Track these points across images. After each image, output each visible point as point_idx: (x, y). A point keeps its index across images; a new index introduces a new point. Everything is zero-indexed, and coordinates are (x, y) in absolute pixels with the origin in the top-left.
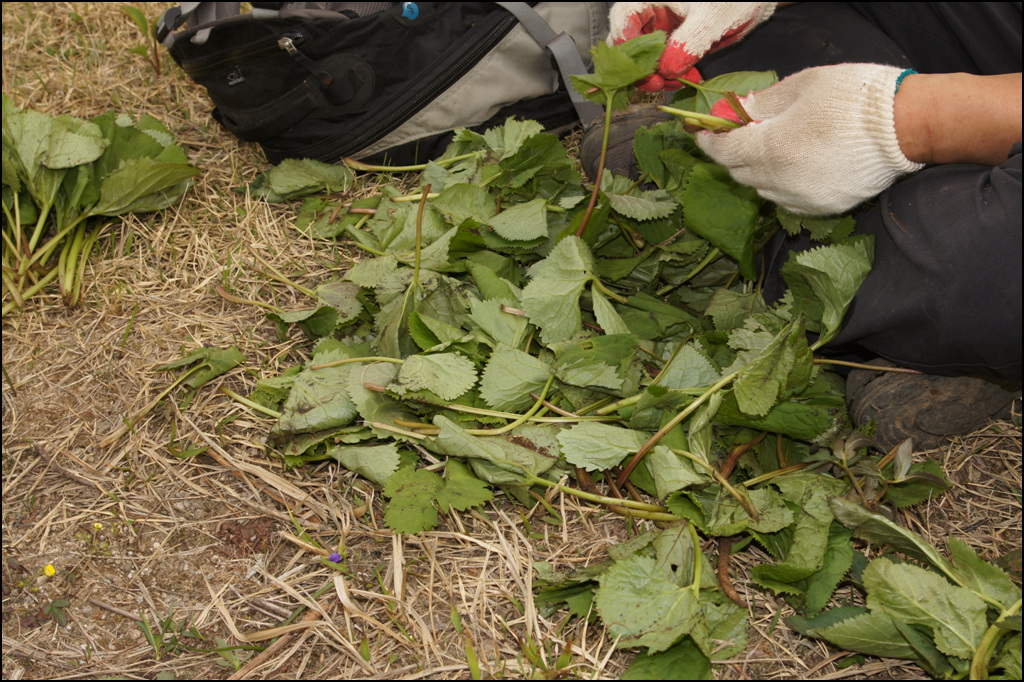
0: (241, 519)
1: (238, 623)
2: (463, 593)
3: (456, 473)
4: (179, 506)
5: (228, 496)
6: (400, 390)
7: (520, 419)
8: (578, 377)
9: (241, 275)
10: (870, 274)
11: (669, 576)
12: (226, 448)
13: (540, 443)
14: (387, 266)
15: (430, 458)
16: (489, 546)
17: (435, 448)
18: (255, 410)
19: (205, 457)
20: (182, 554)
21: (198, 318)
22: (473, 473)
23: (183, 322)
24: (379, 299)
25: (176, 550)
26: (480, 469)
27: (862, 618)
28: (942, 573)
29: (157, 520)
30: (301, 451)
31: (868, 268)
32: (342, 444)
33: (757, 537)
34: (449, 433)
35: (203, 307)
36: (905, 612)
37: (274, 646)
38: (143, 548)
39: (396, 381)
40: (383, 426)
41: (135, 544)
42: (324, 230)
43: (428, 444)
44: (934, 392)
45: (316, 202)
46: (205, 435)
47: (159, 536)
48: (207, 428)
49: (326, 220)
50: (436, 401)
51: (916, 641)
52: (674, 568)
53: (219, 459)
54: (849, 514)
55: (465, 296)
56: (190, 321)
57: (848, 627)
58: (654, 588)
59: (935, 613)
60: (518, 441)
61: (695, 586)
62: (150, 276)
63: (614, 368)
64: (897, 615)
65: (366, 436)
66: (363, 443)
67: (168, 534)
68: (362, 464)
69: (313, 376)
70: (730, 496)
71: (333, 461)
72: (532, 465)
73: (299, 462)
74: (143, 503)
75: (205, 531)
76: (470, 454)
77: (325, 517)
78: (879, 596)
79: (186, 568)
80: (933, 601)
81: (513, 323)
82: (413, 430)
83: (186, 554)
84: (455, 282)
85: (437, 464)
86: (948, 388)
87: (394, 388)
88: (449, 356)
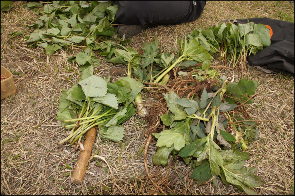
0: (24, 56)
1: (23, 71)
2: (57, 62)
3: (56, 45)
4: (14, 56)
5: (22, 54)
6: (47, 34)
7: (67, 37)
8: (75, 30)
9: (23, 21)
10: (118, 10)
11: (87, 55)
12: (21, 47)
13: (70, 40)
14: (46, 16)
15: (53, 44)
16: (61, 55)
17: (53, 42)
18: (26, 40)
19: (18, 48)
20: (14, 62)
21: (16, 27)
22: (59, 45)
23: (13, 28)
24: (45, 21)
25: (13, 62)
26: (60, 44)
27: (115, 58)
28: (126, 50)
29: (10, 58)
30: (32, 45)
31: (118, 9)
32: (39, 43)
33: (101, 49)
34: (55, 40)
35: (17, 26)
36: (121, 56)
37: (29, 72)
38: (8, 62)
39: (46, 33)
40: (45, 40)
41: (6, 62)
42: (37, 13)
43: (52, 42)
44: (129, 28)
45: (36, 9)
46: (17, 45)
47: (10, 60)
48: (18, 44)
49: (38, 11)
50: (53, 35)
51: (122, 60)
52: (88, 54)
53: (20, 48)
54: (114, 44)
55: (59, 20)
56: (14, 28)
57: (113, 59)
58: (84, 57)
59: (125, 56)
60: (67, 40)
61: (91, 56)
62: (7, 21)
63: (81, 28)
64: (119, 57)
65: (43, 42)
66: (42, 43)
67: (12, 60)
68: (42, 46)
69: (34, 34)
70: (97, 44)
71: (38, 46)
72: (68, 43)
73: (32, 47)
74: (7, 55)
75: (18, 59)
76: (58, 42)
77: (37, 54)
78: (117, 54)
79: (15, 64)
80: (124, 54)
81: (66, 23)
82: (50, 40)
83: (15, 62)
84: (57, 18)
85: (54, 45)
86: (131, 27)
87: (46, 34)
88: (55, 28)
